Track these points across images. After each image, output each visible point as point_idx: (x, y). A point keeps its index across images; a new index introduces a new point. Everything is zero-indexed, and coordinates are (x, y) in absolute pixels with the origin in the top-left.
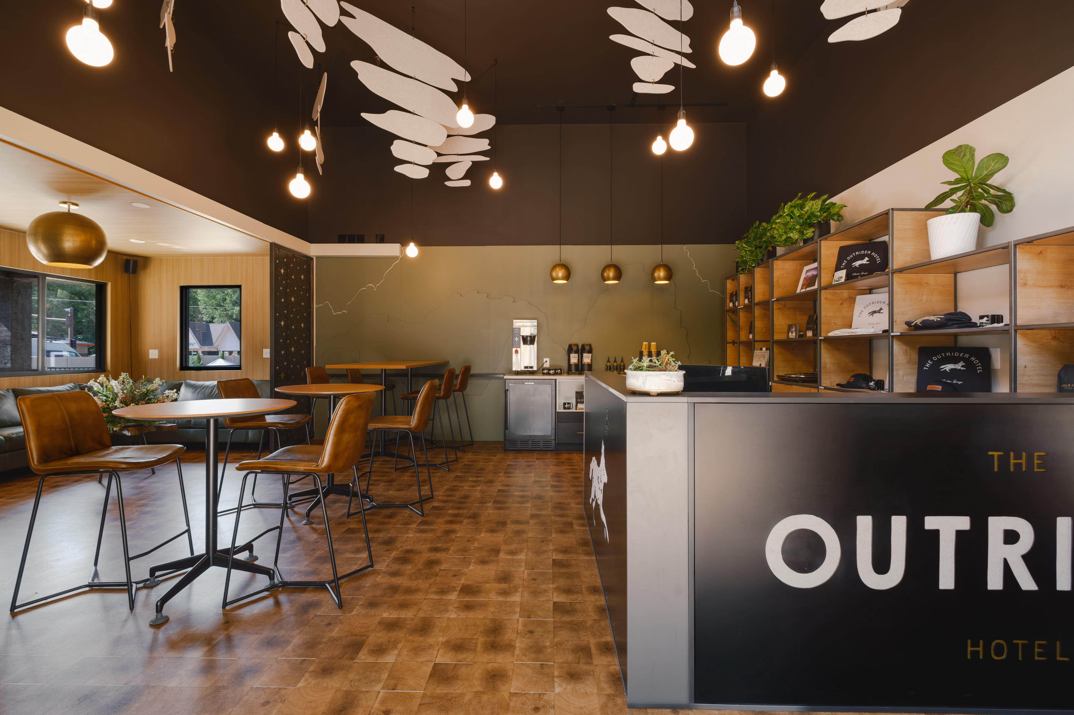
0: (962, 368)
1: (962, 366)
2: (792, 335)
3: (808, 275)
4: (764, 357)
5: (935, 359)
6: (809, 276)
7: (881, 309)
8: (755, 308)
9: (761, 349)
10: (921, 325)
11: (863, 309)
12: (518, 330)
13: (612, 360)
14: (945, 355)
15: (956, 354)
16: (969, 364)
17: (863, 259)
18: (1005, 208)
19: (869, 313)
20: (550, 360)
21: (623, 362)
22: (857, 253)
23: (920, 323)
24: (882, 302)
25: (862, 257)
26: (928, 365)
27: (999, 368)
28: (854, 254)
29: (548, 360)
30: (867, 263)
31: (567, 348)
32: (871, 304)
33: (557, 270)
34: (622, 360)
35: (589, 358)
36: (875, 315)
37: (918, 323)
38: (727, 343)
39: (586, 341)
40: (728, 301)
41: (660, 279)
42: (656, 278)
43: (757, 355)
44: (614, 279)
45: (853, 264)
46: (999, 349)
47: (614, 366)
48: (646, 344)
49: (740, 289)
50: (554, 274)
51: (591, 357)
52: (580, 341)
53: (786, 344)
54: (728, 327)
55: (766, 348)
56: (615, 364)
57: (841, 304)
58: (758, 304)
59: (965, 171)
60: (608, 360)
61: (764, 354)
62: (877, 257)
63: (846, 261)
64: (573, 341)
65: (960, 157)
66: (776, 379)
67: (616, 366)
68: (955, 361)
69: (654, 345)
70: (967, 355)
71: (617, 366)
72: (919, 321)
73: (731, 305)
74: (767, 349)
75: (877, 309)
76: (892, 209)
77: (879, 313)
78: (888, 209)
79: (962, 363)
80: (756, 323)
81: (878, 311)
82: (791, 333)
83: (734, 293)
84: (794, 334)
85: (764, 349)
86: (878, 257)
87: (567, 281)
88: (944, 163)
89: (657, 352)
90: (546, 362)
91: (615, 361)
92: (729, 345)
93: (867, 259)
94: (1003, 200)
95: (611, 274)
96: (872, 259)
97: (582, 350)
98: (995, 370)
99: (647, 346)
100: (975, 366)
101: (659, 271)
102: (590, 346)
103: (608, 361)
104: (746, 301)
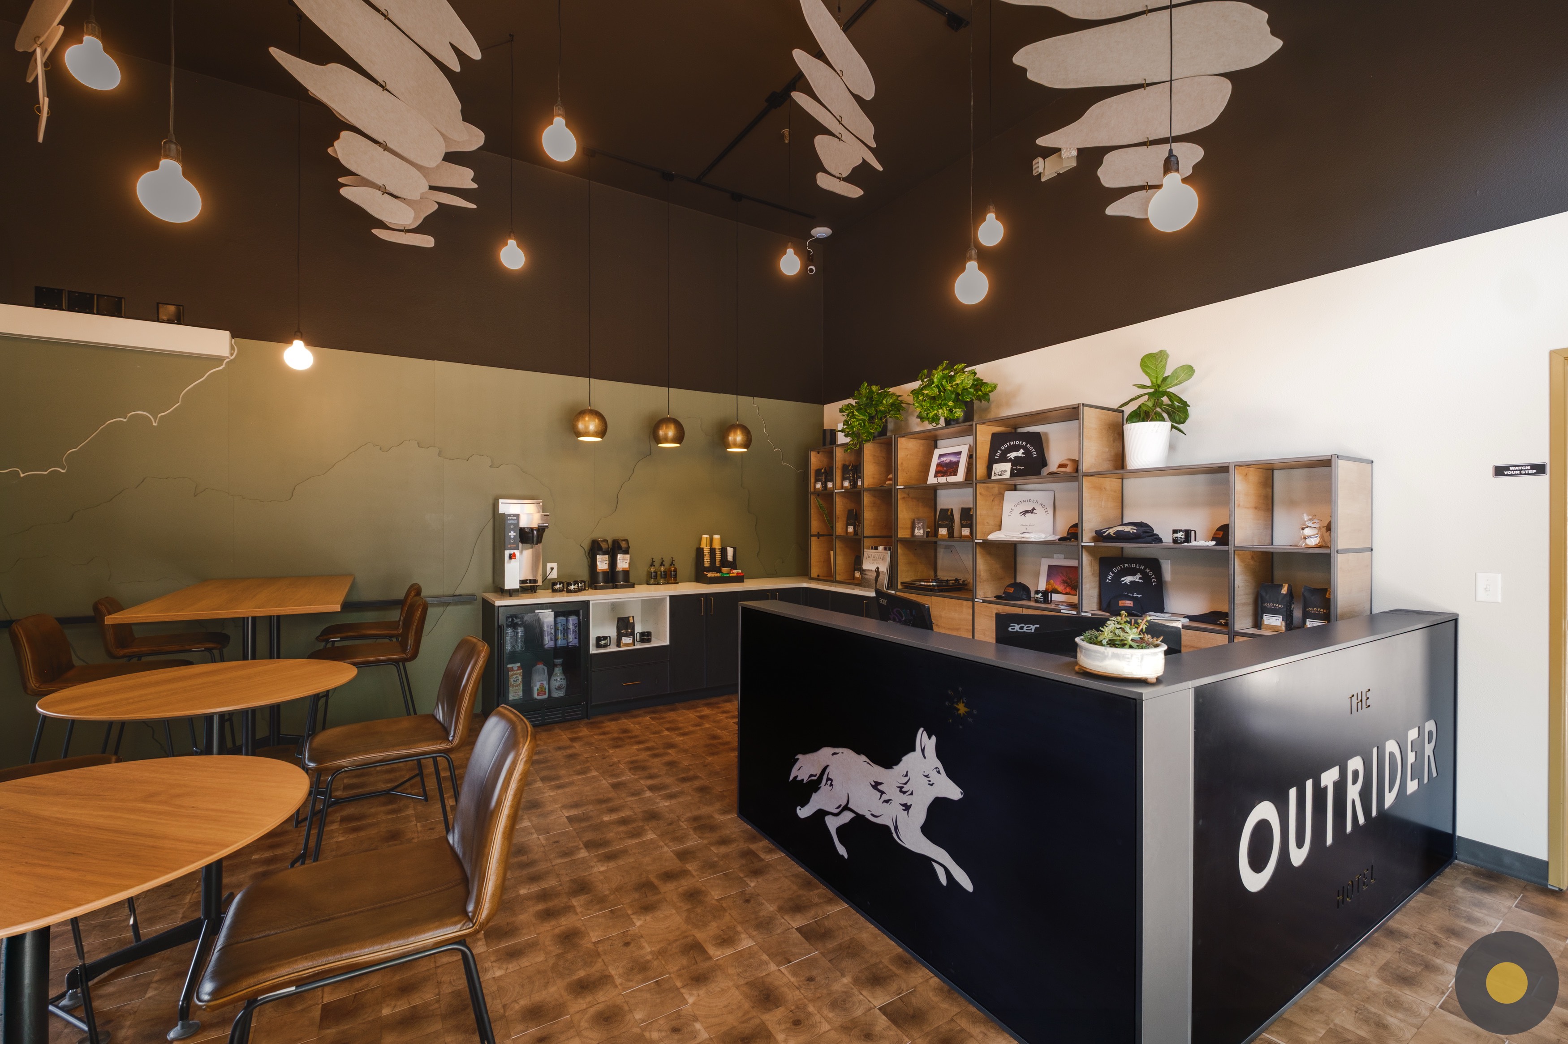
0: (1140, 581)
1: (1140, 579)
2: (919, 533)
3: (943, 461)
4: (884, 559)
5: (1115, 570)
6: (945, 462)
7: (1034, 509)
8: (865, 494)
9: (876, 548)
10: (1114, 536)
11: (1014, 508)
12: (515, 518)
13: (657, 564)
14: (1124, 566)
15: (1133, 566)
16: (1145, 576)
17: (1018, 451)
18: (1177, 419)
19: (1021, 513)
20: (558, 565)
21: (674, 565)
22: (1012, 443)
23: (1114, 534)
24: (1035, 501)
25: (1016, 448)
26: (1110, 577)
27: (1170, 580)
28: (1008, 443)
29: (555, 565)
30: (1023, 455)
31: (586, 544)
32: (1022, 502)
33: (587, 419)
34: (672, 563)
35: (626, 561)
36: (1027, 515)
37: (1112, 534)
38: (812, 536)
39: (619, 534)
40: (813, 480)
41: (736, 446)
42: (731, 443)
43: (871, 556)
44: (674, 441)
45: (1008, 455)
46: (1169, 561)
47: (661, 572)
48: (707, 538)
49: (837, 466)
50: (581, 426)
51: (629, 559)
52: (608, 533)
53: (911, 543)
54: (812, 515)
55: (884, 547)
56: (662, 569)
57: (993, 501)
58: (869, 490)
59: (1157, 377)
60: (652, 563)
61: (884, 556)
62: (1032, 450)
63: (1000, 451)
64: (598, 535)
65: (1157, 362)
66: (900, 587)
67: (664, 572)
68: (1133, 574)
69: (718, 539)
70: (1142, 567)
71: (666, 572)
72: (1112, 531)
73: (819, 486)
74: (885, 549)
75: (1030, 509)
76: (1083, 404)
77: (1032, 513)
78: (1079, 404)
79: (1139, 576)
80: (865, 514)
81: (1030, 511)
82: (918, 529)
83: (823, 471)
84: (921, 531)
85: (881, 548)
86: (1034, 450)
87: (602, 438)
88: (1141, 365)
89: (721, 549)
90: (552, 569)
91: (662, 564)
92: (814, 539)
93: (1022, 451)
94: (1177, 411)
95: (671, 432)
96: (1027, 452)
97: (615, 548)
98: (1166, 582)
99: (708, 539)
100: (1150, 578)
101: (735, 433)
102: (627, 541)
103: (652, 565)
104: (846, 484)
